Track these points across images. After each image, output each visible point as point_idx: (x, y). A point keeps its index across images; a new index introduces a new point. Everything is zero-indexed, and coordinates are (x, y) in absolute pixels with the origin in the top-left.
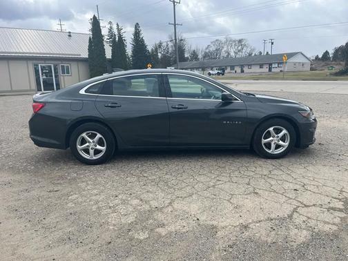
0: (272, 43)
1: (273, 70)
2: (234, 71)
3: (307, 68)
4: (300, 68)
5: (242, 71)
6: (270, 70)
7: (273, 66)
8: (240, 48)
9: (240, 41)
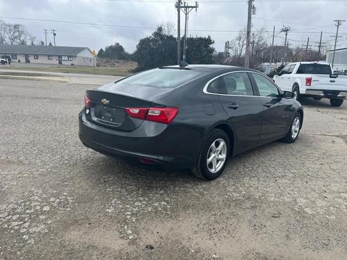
0: (55, 35)
1: (63, 62)
2: (17, 61)
3: (94, 63)
4: (88, 63)
5: (28, 61)
6: (60, 63)
7: (63, 58)
8: (17, 34)
9: (16, 27)
